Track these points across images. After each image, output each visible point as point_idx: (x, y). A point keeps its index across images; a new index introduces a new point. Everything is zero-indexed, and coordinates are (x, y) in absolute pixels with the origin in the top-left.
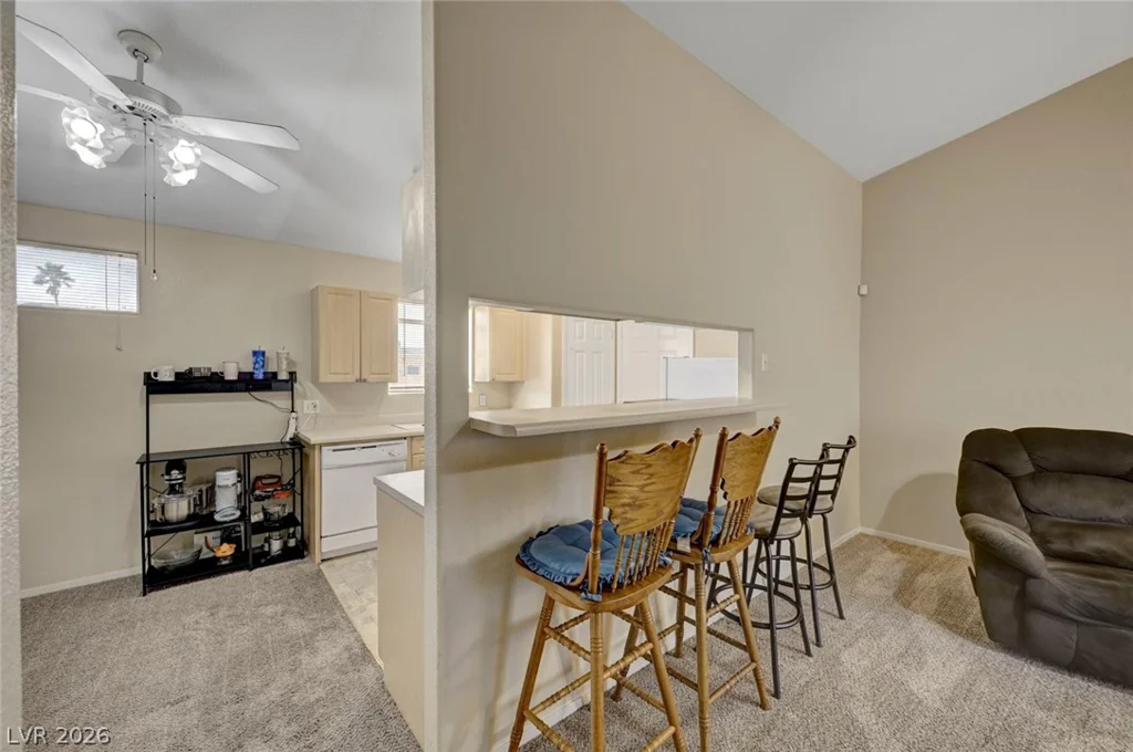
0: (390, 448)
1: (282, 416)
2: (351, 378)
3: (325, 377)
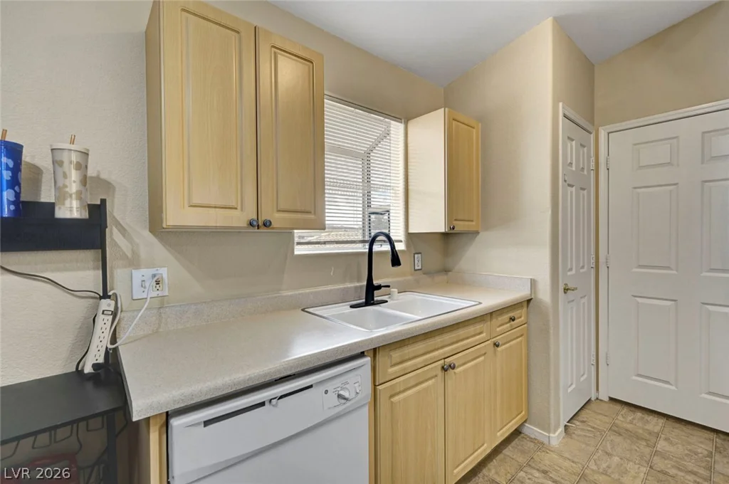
0: (337, 382)
1: (79, 308)
2: (239, 219)
3: (177, 214)
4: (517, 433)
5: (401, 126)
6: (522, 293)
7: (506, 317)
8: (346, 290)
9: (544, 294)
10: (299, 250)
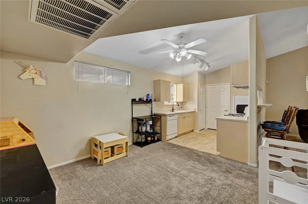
1: (150, 109)
2: (165, 100)
3: (161, 100)
4: (192, 131)
5: (176, 85)
6: (194, 110)
7: (191, 114)
8: (170, 110)
9: (197, 111)
10: (165, 104)
